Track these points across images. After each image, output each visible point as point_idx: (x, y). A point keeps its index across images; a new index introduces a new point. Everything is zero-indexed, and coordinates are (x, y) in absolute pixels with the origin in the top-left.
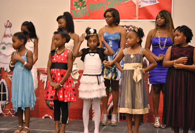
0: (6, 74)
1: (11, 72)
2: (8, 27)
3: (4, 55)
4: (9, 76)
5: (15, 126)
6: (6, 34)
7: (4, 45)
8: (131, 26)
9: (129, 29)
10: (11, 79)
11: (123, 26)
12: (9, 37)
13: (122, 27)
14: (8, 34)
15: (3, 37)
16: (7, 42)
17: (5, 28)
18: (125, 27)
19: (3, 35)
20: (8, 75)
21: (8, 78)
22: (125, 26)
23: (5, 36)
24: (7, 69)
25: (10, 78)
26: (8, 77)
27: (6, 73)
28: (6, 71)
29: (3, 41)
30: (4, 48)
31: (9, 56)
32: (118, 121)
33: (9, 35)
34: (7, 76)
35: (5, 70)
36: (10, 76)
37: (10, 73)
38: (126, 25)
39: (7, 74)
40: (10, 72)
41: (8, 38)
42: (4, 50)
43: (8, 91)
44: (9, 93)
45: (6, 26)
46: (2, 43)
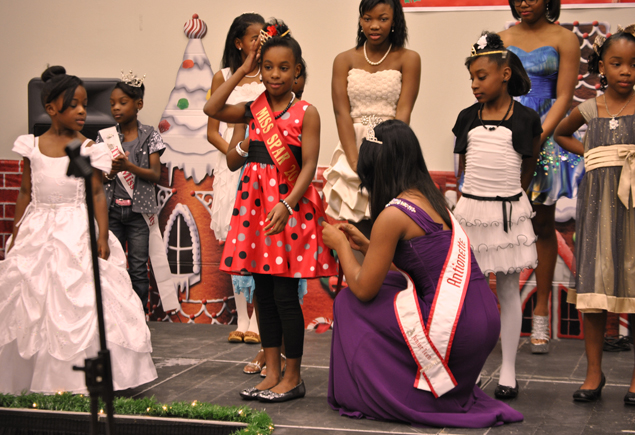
0: (189, 188)
1: (208, 182)
2: (195, 37)
3: (184, 125)
4: (200, 195)
5: (219, 354)
6: (191, 57)
7: (183, 95)
8: (596, 24)
9: (590, 35)
10: (206, 204)
11: (569, 27)
12: (200, 68)
13: (565, 30)
14: (195, 58)
15: (180, 69)
16: (191, 86)
17: (185, 40)
18: (575, 29)
19: (180, 63)
20: (197, 192)
21: (199, 201)
22: (577, 25)
23: (187, 65)
24: (193, 172)
25: (202, 200)
26: (198, 197)
27: (191, 184)
28: (191, 177)
29: (179, 84)
30: (183, 105)
31: (199, 129)
32: (555, 337)
33: (200, 62)
34: (193, 195)
35: (188, 175)
36: (204, 193)
37: (203, 185)
38: (581, 22)
39: (195, 187)
40: (202, 181)
41: (195, 71)
42: (185, 111)
43: (199, 242)
44: (200, 248)
45: (188, 35)
46: (176, 89)
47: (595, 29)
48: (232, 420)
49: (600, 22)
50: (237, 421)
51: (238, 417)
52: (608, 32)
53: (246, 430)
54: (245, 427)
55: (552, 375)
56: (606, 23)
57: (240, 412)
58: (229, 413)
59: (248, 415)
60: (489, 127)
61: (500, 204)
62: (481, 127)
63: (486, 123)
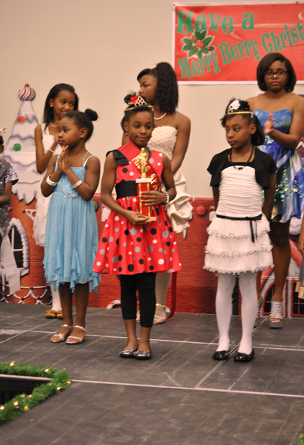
0: (21, 207)
1: (33, 204)
2: (27, 100)
3: (18, 163)
4: (29, 212)
6: (23, 114)
7: (17, 141)
12: (30, 122)
14: (27, 115)
15: (15, 122)
16: (24, 135)
17: (19, 102)
19: (15, 118)
20: (27, 210)
21: (28, 216)
23: (20, 120)
24: (24, 196)
25: (30, 215)
26: (28, 214)
27: (22, 204)
28: (22, 200)
29: (15, 133)
30: (17, 148)
31: (29, 165)
32: (289, 316)
33: (30, 117)
34: (24, 212)
35: (21, 197)
36: (32, 211)
37: (31, 205)
39: (26, 207)
40: (31, 202)
41: (26, 124)
42: (19, 152)
43: (28, 245)
44: (29, 250)
45: (22, 98)
46: (12, 137)
48: (40, 376)
50: (44, 377)
51: (45, 375)
53: (50, 384)
54: (49, 381)
57: (47, 371)
58: (38, 371)
59: (53, 373)
60: (238, 167)
61: (248, 222)
62: (232, 167)
63: (235, 164)
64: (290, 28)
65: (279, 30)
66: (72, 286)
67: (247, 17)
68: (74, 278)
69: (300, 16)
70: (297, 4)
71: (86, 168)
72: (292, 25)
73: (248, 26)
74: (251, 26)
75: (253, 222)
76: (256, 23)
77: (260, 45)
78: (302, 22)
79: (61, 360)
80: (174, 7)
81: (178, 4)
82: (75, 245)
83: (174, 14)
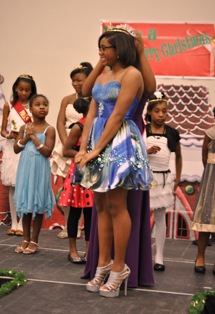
5: (2, 241)
8: (201, 87)
9: (198, 92)
11: (188, 88)
18: (191, 89)
22: (192, 87)
32: (175, 238)
47: (200, 89)
48: (6, 276)
49: (203, 85)
50: (8, 276)
51: (9, 275)
52: (207, 91)
53: (12, 282)
54: (12, 280)
55: (171, 258)
56: (206, 86)
57: (10, 272)
58: (4, 272)
59: (14, 274)
60: (156, 137)
61: (162, 174)
62: (152, 137)
63: (154, 135)
64: (180, 40)
65: (173, 41)
66: (34, 216)
67: (152, 31)
68: (36, 210)
69: (188, 32)
70: (186, 24)
71: (46, 134)
72: (182, 38)
73: (152, 38)
74: (155, 38)
75: (165, 174)
76: (158, 36)
77: (160, 51)
78: (189, 36)
79: (19, 265)
80: (102, 23)
81: (105, 21)
82: (36, 187)
83: (101, 28)
